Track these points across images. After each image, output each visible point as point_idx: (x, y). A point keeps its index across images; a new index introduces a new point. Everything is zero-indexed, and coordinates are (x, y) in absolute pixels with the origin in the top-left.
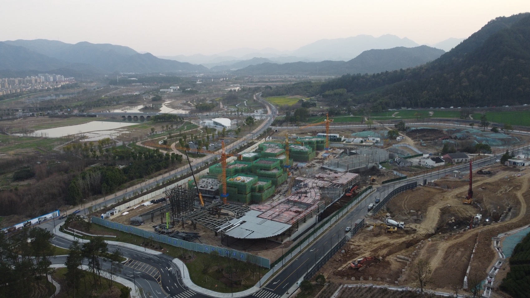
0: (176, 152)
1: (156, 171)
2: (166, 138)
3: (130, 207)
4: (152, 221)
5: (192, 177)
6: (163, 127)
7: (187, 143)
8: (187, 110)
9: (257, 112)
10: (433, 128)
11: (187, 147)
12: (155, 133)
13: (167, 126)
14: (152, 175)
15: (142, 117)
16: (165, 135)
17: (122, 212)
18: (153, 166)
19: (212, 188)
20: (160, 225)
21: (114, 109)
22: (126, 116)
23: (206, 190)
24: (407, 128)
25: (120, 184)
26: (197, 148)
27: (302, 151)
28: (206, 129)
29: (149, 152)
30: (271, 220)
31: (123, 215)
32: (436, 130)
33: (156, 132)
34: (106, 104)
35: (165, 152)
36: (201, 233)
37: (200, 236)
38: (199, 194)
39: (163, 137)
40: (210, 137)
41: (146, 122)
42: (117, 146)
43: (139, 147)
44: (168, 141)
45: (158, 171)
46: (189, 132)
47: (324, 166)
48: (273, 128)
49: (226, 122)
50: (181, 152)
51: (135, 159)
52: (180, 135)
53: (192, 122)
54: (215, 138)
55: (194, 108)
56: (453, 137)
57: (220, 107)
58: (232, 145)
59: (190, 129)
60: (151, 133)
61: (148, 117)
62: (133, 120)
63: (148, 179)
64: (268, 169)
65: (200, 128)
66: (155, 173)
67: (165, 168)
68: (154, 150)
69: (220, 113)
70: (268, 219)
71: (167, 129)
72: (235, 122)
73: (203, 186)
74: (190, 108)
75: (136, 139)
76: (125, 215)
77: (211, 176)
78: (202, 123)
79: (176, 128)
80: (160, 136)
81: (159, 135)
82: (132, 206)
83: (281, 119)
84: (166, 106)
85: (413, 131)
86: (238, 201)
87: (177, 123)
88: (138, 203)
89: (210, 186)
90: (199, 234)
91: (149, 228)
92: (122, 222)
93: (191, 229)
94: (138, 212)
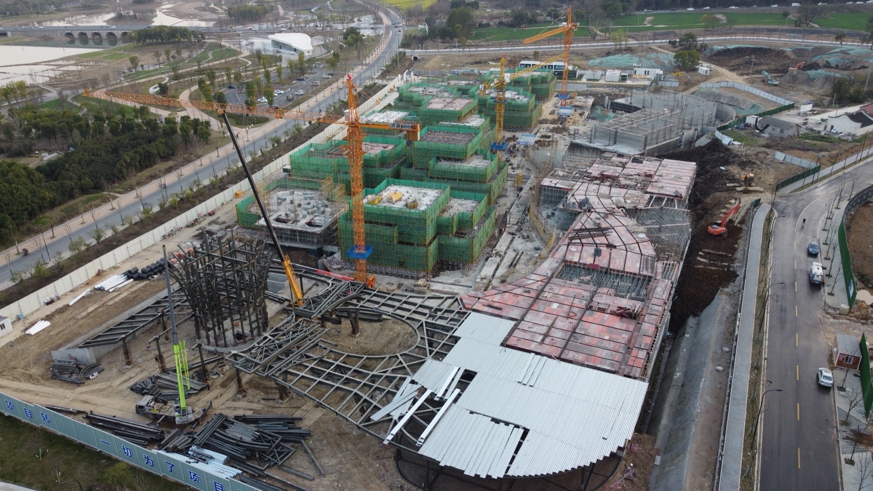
0: (194, 113)
1: (142, 168)
2: (167, 79)
3: (58, 298)
4: (129, 363)
5: (245, 184)
6: (157, 55)
7: (217, 89)
8: (211, 20)
9: (359, 20)
10: (759, 46)
11: (221, 99)
12: (140, 69)
13: (167, 53)
14: (133, 180)
15: (111, 34)
16: (163, 73)
17: (28, 322)
18: (131, 153)
19: (310, 224)
20: (158, 378)
21: (52, 20)
22: (76, 34)
23: (293, 231)
24: (702, 46)
25: (32, 215)
26: (247, 102)
27: (513, 102)
28: (258, 56)
29: (123, 116)
30: (560, 358)
31: (29, 335)
32: (766, 50)
33: (142, 66)
34: (31, 9)
35: (165, 114)
36: (310, 417)
37: (305, 436)
38: (283, 260)
39: (159, 76)
40: (272, 75)
41: (120, 45)
42: (45, 100)
43: (99, 101)
44: (171, 85)
45: (147, 167)
46: (221, 63)
47: (577, 141)
48: (408, 52)
49: (302, 42)
50: (207, 113)
51: (84, 134)
52: (200, 72)
53: (223, 43)
54: (283, 76)
55: (224, 16)
56: (821, 65)
57: (279, 13)
58: (327, 92)
59: (222, 59)
60: (129, 69)
61: (125, 34)
62: (91, 42)
63: (120, 193)
64: (458, 157)
65: (242, 56)
66: (139, 174)
67: (165, 158)
68: (135, 109)
69: (281, 23)
70: (550, 357)
71: (168, 59)
72: (319, 40)
73: (283, 217)
74: (215, 16)
75: (94, 84)
76: (37, 334)
77: (300, 184)
78: (247, 45)
79: (190, 57)
80: (153, 76)
81: (149, 73)
82: (66, 295)
83: (419, 34)
84: (164, 13)
85: (719, 53)
86: (401, 264)
87: (190, 46)
88: (84, 280)
89: (304, 217)
90: (301, 419)
91: (116, 393)
92: (22, 366)
93: (267, 393)
94: (82, 321)
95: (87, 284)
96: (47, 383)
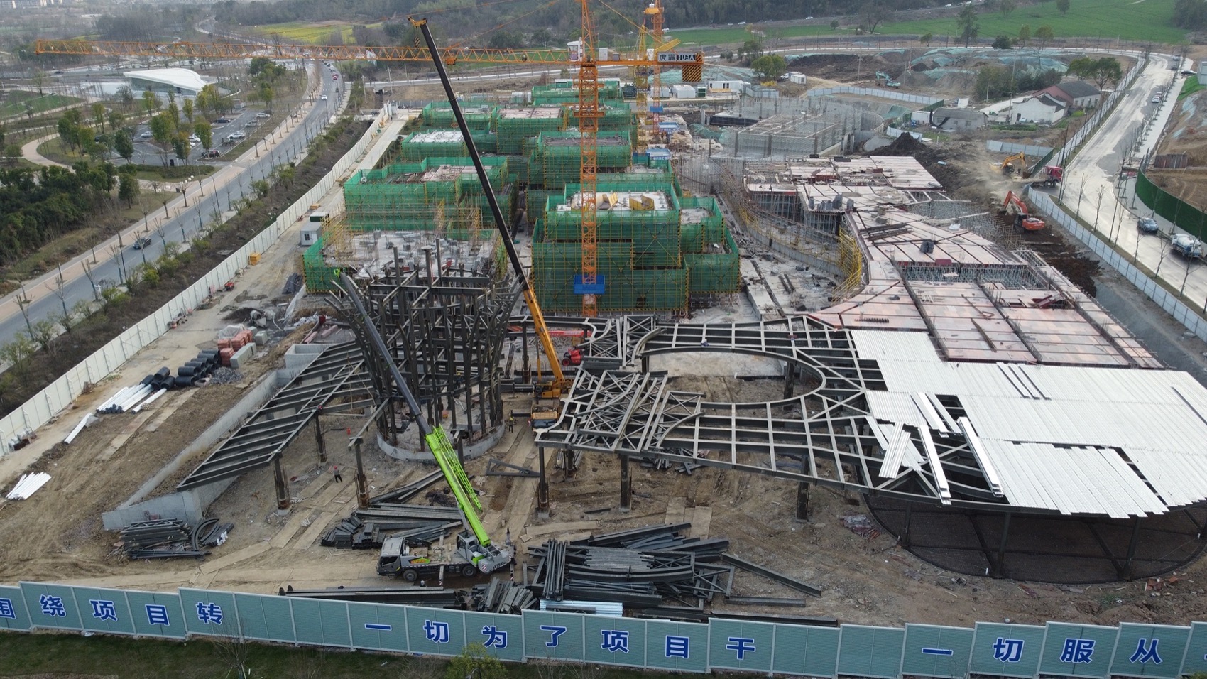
30: (1043, 363)
31: (19, 500)
37: (720, 547)
47: (715, 156)
70: (1026, 363)
82: (44, 429)
86: (641, 304)
90: (689, 525)
91: (296, 556)
92: (39, 553)
93: (587, 503)
94: (117, 463)
95: (75, 408)
96: (124, 570)
